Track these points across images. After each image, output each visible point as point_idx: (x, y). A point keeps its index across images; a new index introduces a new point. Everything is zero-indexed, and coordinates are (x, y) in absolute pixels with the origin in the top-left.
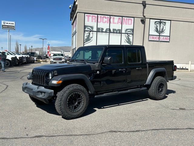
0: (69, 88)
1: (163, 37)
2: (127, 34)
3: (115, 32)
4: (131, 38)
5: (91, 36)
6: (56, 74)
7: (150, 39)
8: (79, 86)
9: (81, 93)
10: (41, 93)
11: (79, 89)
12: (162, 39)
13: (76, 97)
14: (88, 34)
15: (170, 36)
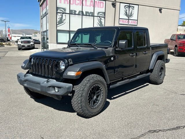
0: (89, 81)
1: (132, 21)
2: (100, 17)
3: (88, 15)
4: (103, 21)
5: (64, 18)
6: (72, 63)
7: (120, 22)
8: (99, 77)
9: (101, 85)
10: (53, 88)
11: (99, 81)
12: (131, 22)
13: (95, 90)
14: (61, 16)
15: (137, 20)
